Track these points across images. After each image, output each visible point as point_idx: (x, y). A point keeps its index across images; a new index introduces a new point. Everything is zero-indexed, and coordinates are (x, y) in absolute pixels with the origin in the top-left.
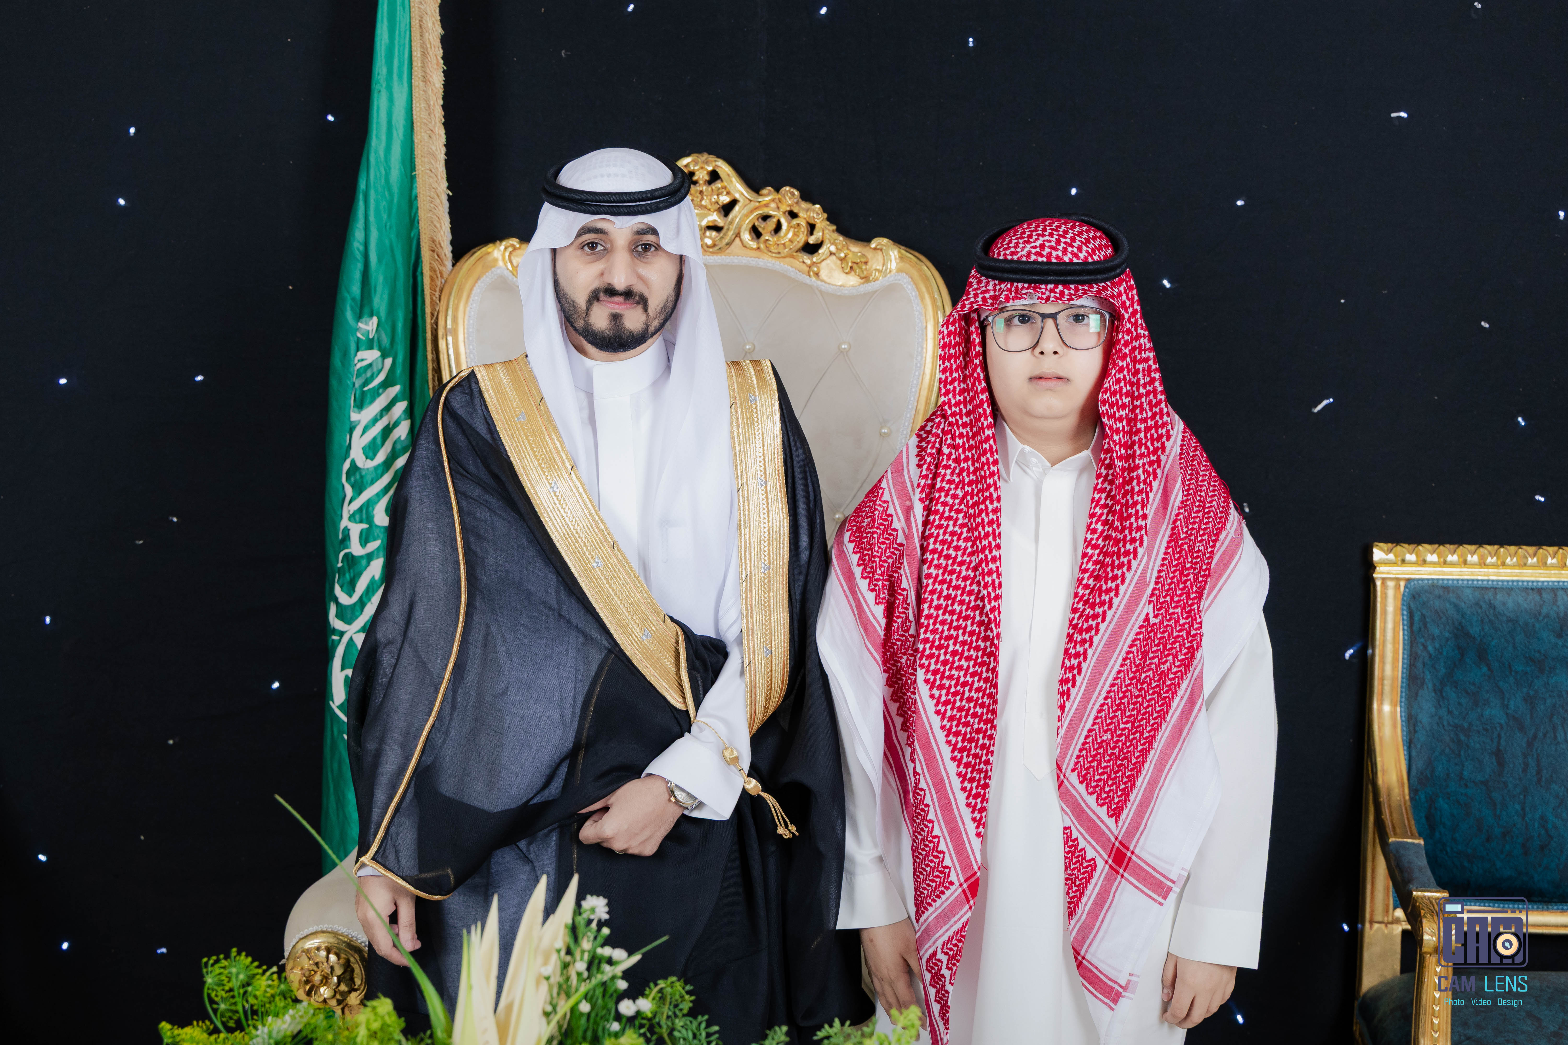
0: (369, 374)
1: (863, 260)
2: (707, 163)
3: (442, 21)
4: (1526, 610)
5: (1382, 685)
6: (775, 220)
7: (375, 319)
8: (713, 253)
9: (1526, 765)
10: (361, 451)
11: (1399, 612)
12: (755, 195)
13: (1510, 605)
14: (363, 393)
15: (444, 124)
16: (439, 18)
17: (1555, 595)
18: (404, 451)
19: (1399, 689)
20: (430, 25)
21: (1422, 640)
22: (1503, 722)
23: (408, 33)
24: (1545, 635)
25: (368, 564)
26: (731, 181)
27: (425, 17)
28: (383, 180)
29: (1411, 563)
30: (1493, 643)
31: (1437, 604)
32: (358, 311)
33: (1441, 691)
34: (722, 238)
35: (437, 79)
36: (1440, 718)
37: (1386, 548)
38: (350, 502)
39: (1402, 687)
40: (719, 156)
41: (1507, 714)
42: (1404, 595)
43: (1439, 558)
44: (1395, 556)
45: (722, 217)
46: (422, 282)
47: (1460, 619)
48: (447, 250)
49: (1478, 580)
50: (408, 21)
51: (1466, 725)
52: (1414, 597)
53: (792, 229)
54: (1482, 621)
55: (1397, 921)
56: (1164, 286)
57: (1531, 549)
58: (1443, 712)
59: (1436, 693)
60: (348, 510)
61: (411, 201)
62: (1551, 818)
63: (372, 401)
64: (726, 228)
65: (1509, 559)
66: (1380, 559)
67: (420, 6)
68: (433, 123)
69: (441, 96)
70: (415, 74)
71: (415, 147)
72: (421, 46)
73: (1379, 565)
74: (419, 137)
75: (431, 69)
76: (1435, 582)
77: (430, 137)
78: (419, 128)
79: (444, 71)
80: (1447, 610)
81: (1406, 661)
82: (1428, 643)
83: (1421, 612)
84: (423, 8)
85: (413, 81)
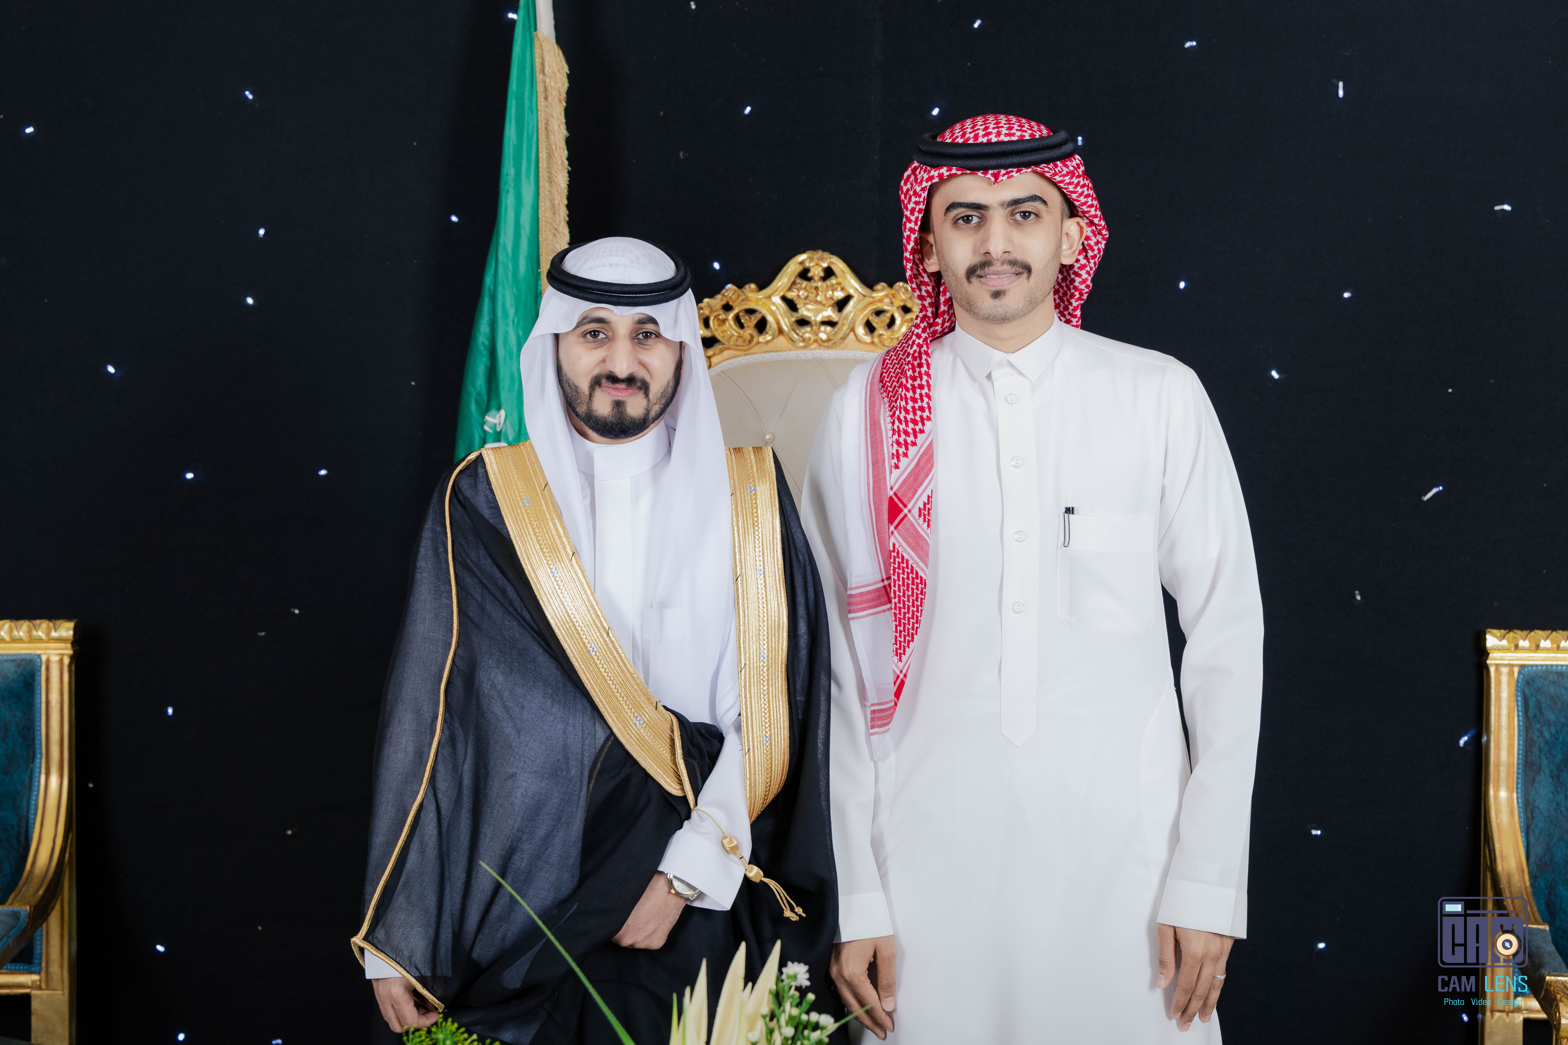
2: (822, 259)
3: (567, 123)
5: (1498, 771)
6: (889, 315)
7: (501, 411)
8: (828, 347)
11: (1513, 698)
12: (869, 291)
16: (564, 121)
19: (1515, 776)
20: (556, 127)
21: (1538, 726)
23: (535, 135)
26: (846, 278)
27: (551, 119)
28: (510, 277)
29: (1525, 650)
31: (1552, 690)
32: (484, 405)
33: (1558, 777)
34: (836, 333)
35: (562, 180)
36: (1558, 804)
37: (1499, 635)
39: (1518, 773)
40: (833, 253)
42: (1518, 681)
43: (1552, 643)
44: (1509, 642)
45: (836, 312)
50: (535, 123)
52: (1528, 683)
53: (906, 324)
55: (1518, 1010)
56: (1273, 377)
58: (1561, 798)
59: (1552, 778)
64: (840, 323)
66: (1494, 646)
67: (546, 109)
68: (558, 222)
69: (565, 196)
70: (541, 174)
71: (540, 245)
72: (547, 148)
73: (1493, 651)
74: (544, 236)
75: (556, 170)
76: (1549, 668)
77: (554, 235)
78: (543, 227)
79: (569, 172)
80: (1562, 696)
81: (1521, 747)
82: (1544, 729)
83: (1536, 698)
84: (549, 111)
85: (539, 181)
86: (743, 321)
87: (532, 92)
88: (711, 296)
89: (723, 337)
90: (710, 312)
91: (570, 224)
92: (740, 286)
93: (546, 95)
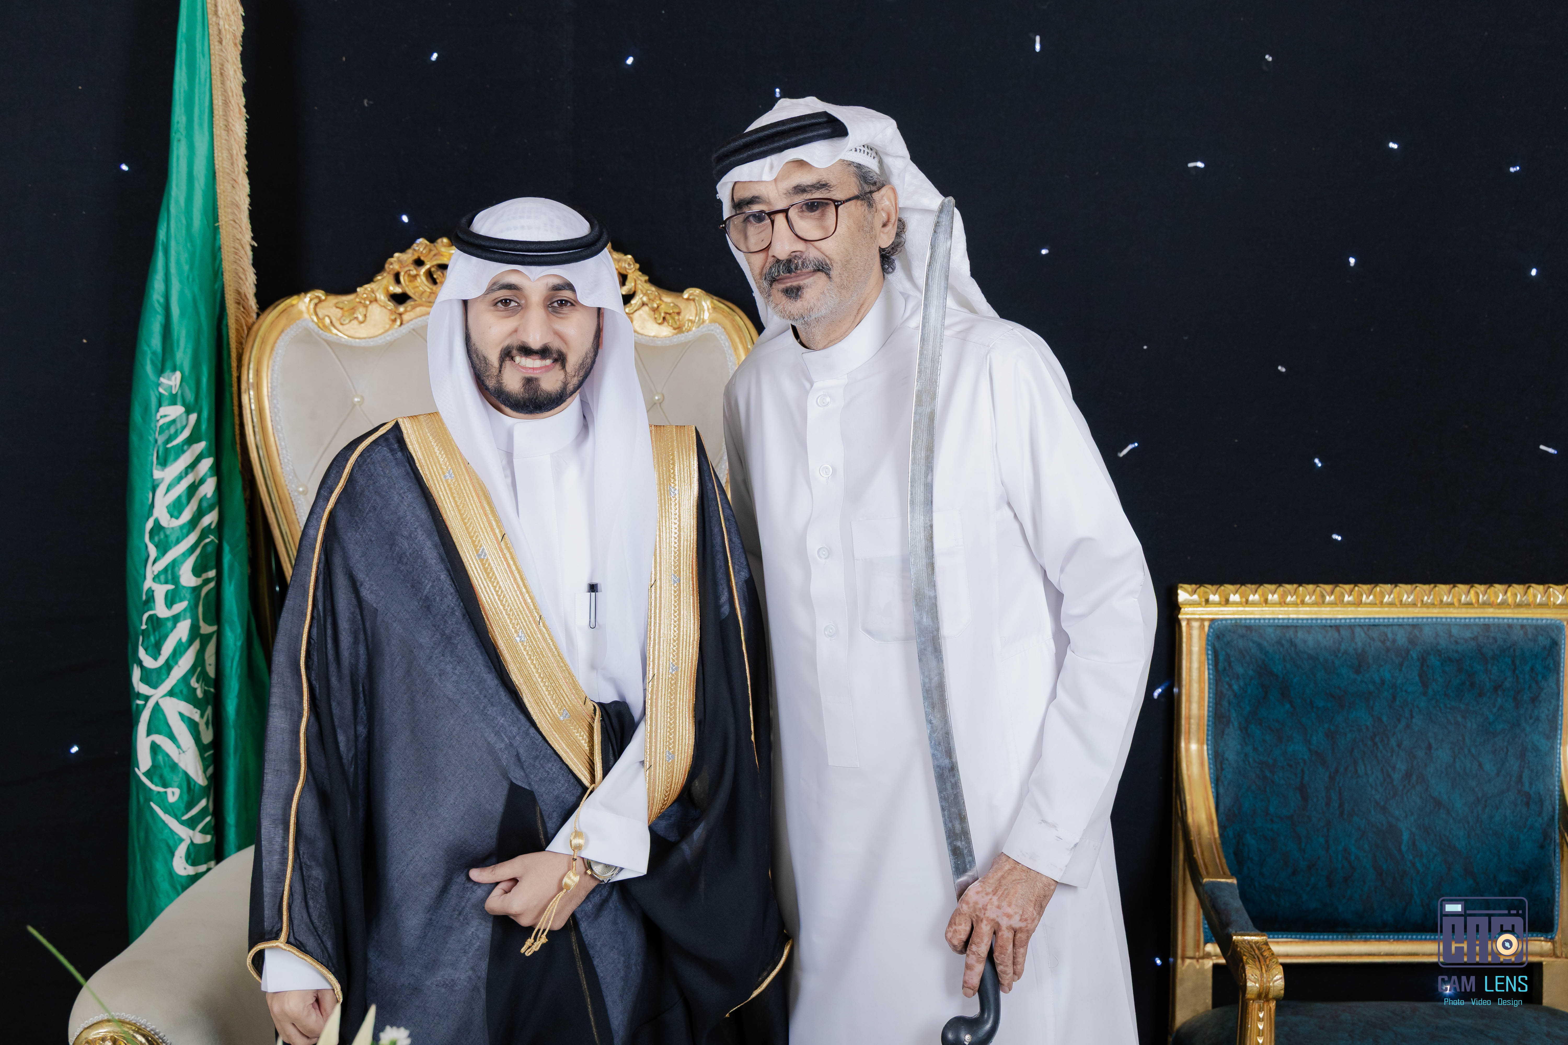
0: (172, 431)
1: (677, 310)
3: (243, 69)
4: (1325, 647)
5: (1189, 724)
7: (178, 374)
9: (1329, 799)
10: (165, 510)
11: (1204, 652)
13: (1311, 643)
14: (167, 450)
15: (248, 174)
16: (240, 66)
17: (1353, 632)
18: (211, 509)
19: (1206, 728)
20: (231, 73)
21: (1227, 679)
22: (1306, 757)
23: (208, 80)
24: (1344, 671)
25: (175, 626)
27: (226, 64)
28: (184, 231)
29: (1215, 604)
30: (1295, 680)
31: (1241, 643)
32: (159, 365)
33: (1246, 729)
35: (240, 129)
36: (1246, 755)
37: (1190, 590)
38: (154, 562)
39: (1208, 725)
41: (1310, 750)
42: (1208, 635)
43: (1241, 597)
44: (1199, 596)
46: (228, 336)
47: (1263, 657)
48: (253, 303)
49: (1279, 619)
50: (208, 68)
51: (1271, 761)
52: (1218, 637)
54: (1284, 660)
55: (1208, 956)
57: (1329, 588)
58: (1249, 749)
59: (1241, 730)
60: (151, 570)
61: (214, 253)
62: (1353, 849)
63: (177, 458)
65: (1308, 597)
66: (1185, 600)
67: (220, 54)
68: (236, 173)
69: (245, 146)
70: (216, 123)
71: (218, 197)
72: (222, 94)
73: (1184, 606)
74: (222, 187)
75: (234, 118)
76: (1238, 621)
77: (233, 187)
78: (221, 178)
79: (247, 120)
80: (1250, 650)
81: (1211, 700)
82: (1233, 682)
83: (1226, 652)
84: (223, 55)
85: (214, 130)
86: (435, 276)
87: (204, 35)
88: (402, 250)
89: (414, 294)
90: (401, 267)
91: (249, 175)
92: (432, 240)
93: (220, 38)
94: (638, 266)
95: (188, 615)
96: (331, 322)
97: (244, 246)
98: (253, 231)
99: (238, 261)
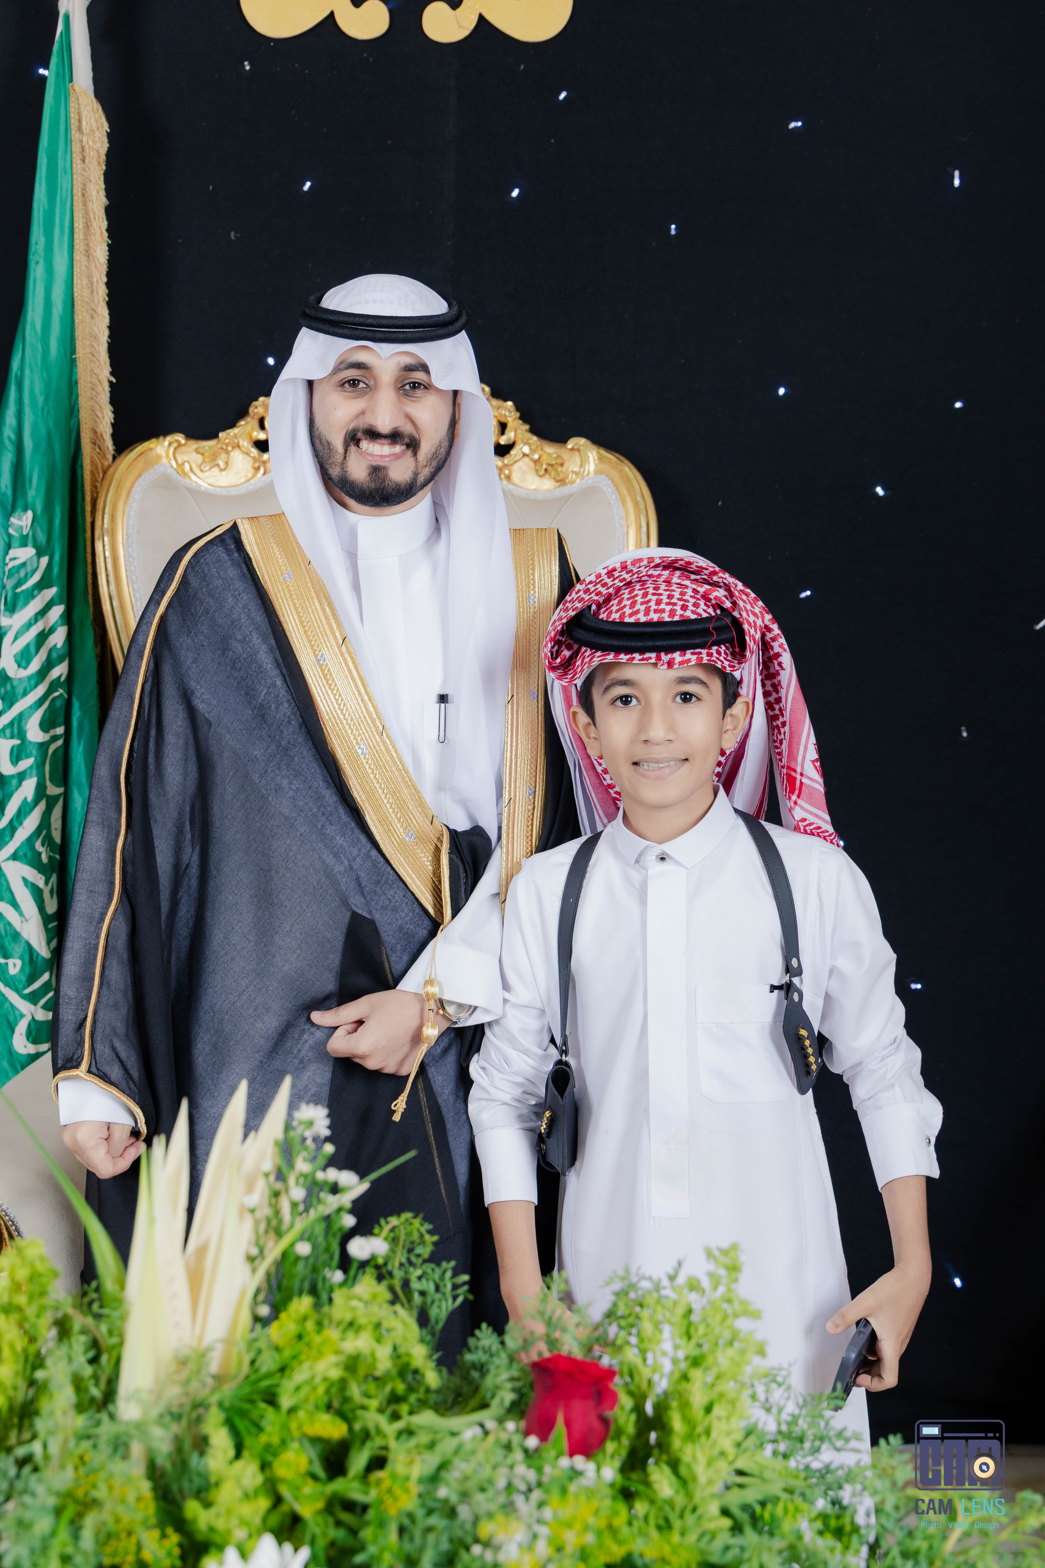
0: (22, 574)
1: (559, 462)
3: (106, 189)
7: (30, 514)
10: (13, 659)
14: (16, 595)
15: (108, 302)
16: (103, 186)
18: (61, 660)
20: (94, 194)
23: (70, 201)
25: (20, 784)
27: (88, 185)
28: (40, 360)
32: (10, 506)
35: (101, 254)
46: (82, 477)
48: (109, 444)
50: (70, 187)
56: (877, 494)
61: (71, 387)
63: (25, 604)
67: (83, 173)
68: (96, 302)
69: (105, 273)
70: (76, 247)
71: (76, 327)
72: (83, 217)
74: (80, 317)
75: (95, 243)
77: (92, 317)
78: (80, 307)
79: (109, 245)
84: (86, 174)
85: (74, 255)
87: (66, 152)
91: (109, 304)
93: (83, 156)
94: (518, 414)
95: (34, 772)
96: (191, 468)
97: (102, 381)
98: (111, 365)
99: (95, 398)
